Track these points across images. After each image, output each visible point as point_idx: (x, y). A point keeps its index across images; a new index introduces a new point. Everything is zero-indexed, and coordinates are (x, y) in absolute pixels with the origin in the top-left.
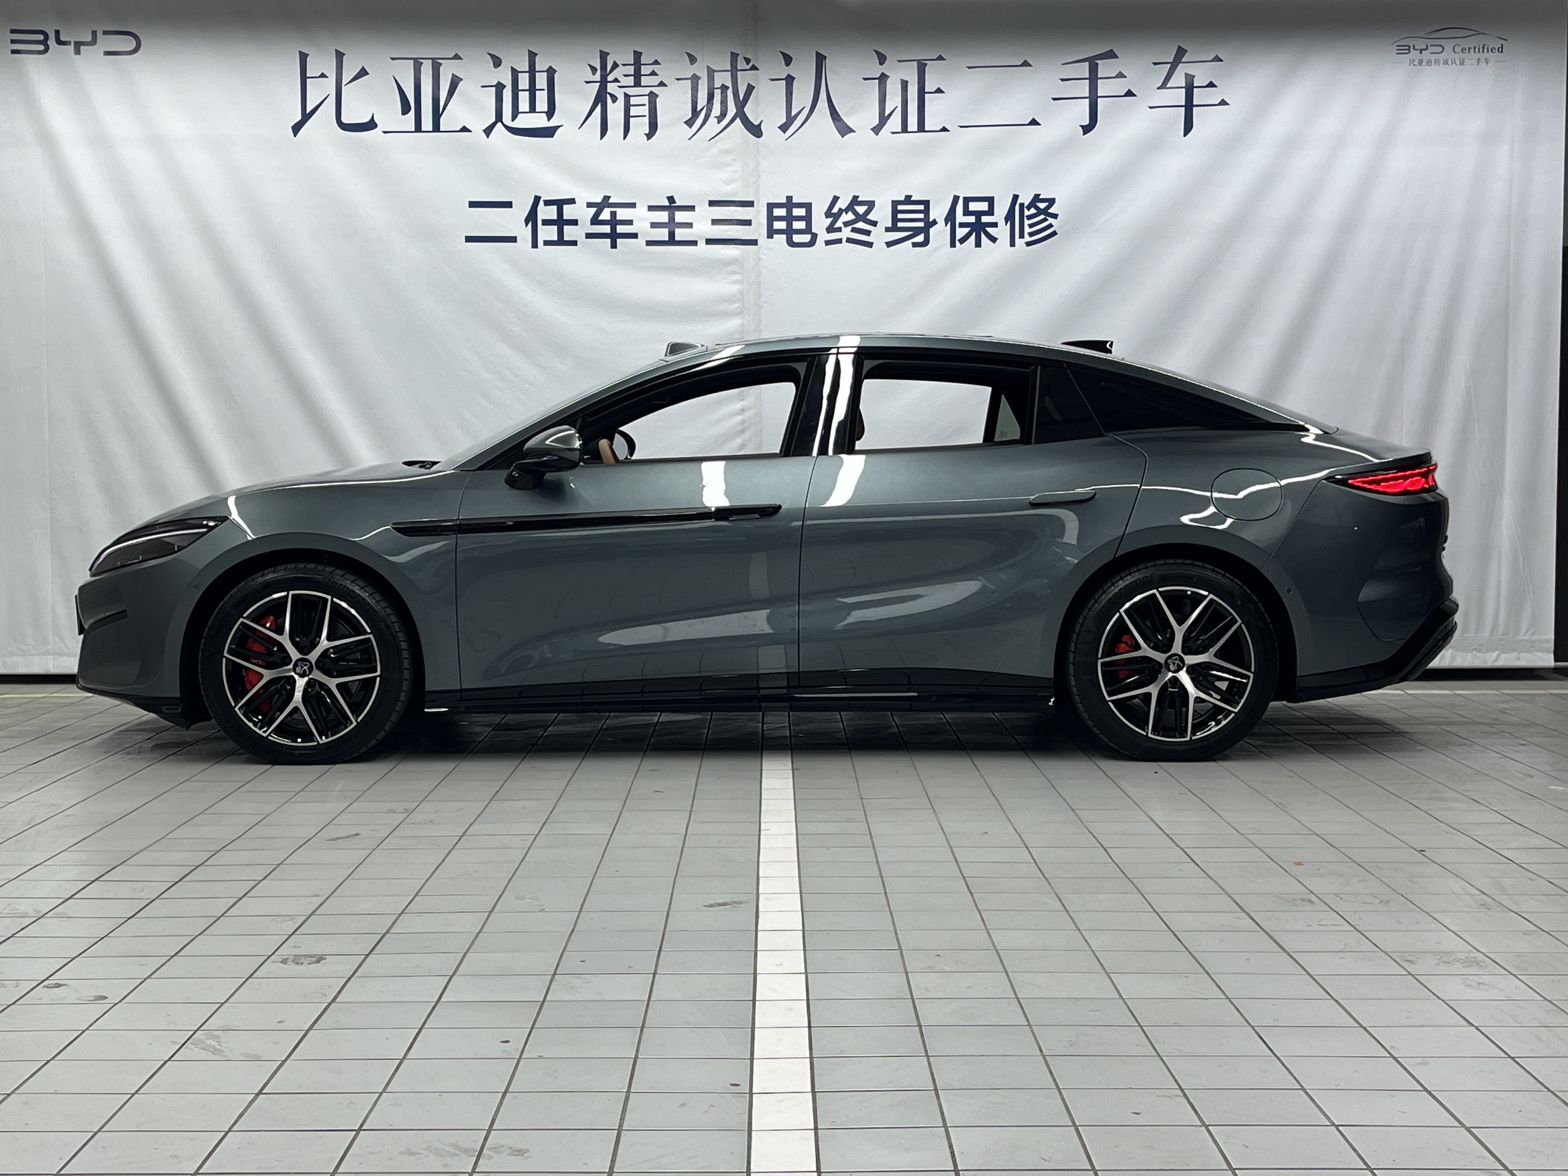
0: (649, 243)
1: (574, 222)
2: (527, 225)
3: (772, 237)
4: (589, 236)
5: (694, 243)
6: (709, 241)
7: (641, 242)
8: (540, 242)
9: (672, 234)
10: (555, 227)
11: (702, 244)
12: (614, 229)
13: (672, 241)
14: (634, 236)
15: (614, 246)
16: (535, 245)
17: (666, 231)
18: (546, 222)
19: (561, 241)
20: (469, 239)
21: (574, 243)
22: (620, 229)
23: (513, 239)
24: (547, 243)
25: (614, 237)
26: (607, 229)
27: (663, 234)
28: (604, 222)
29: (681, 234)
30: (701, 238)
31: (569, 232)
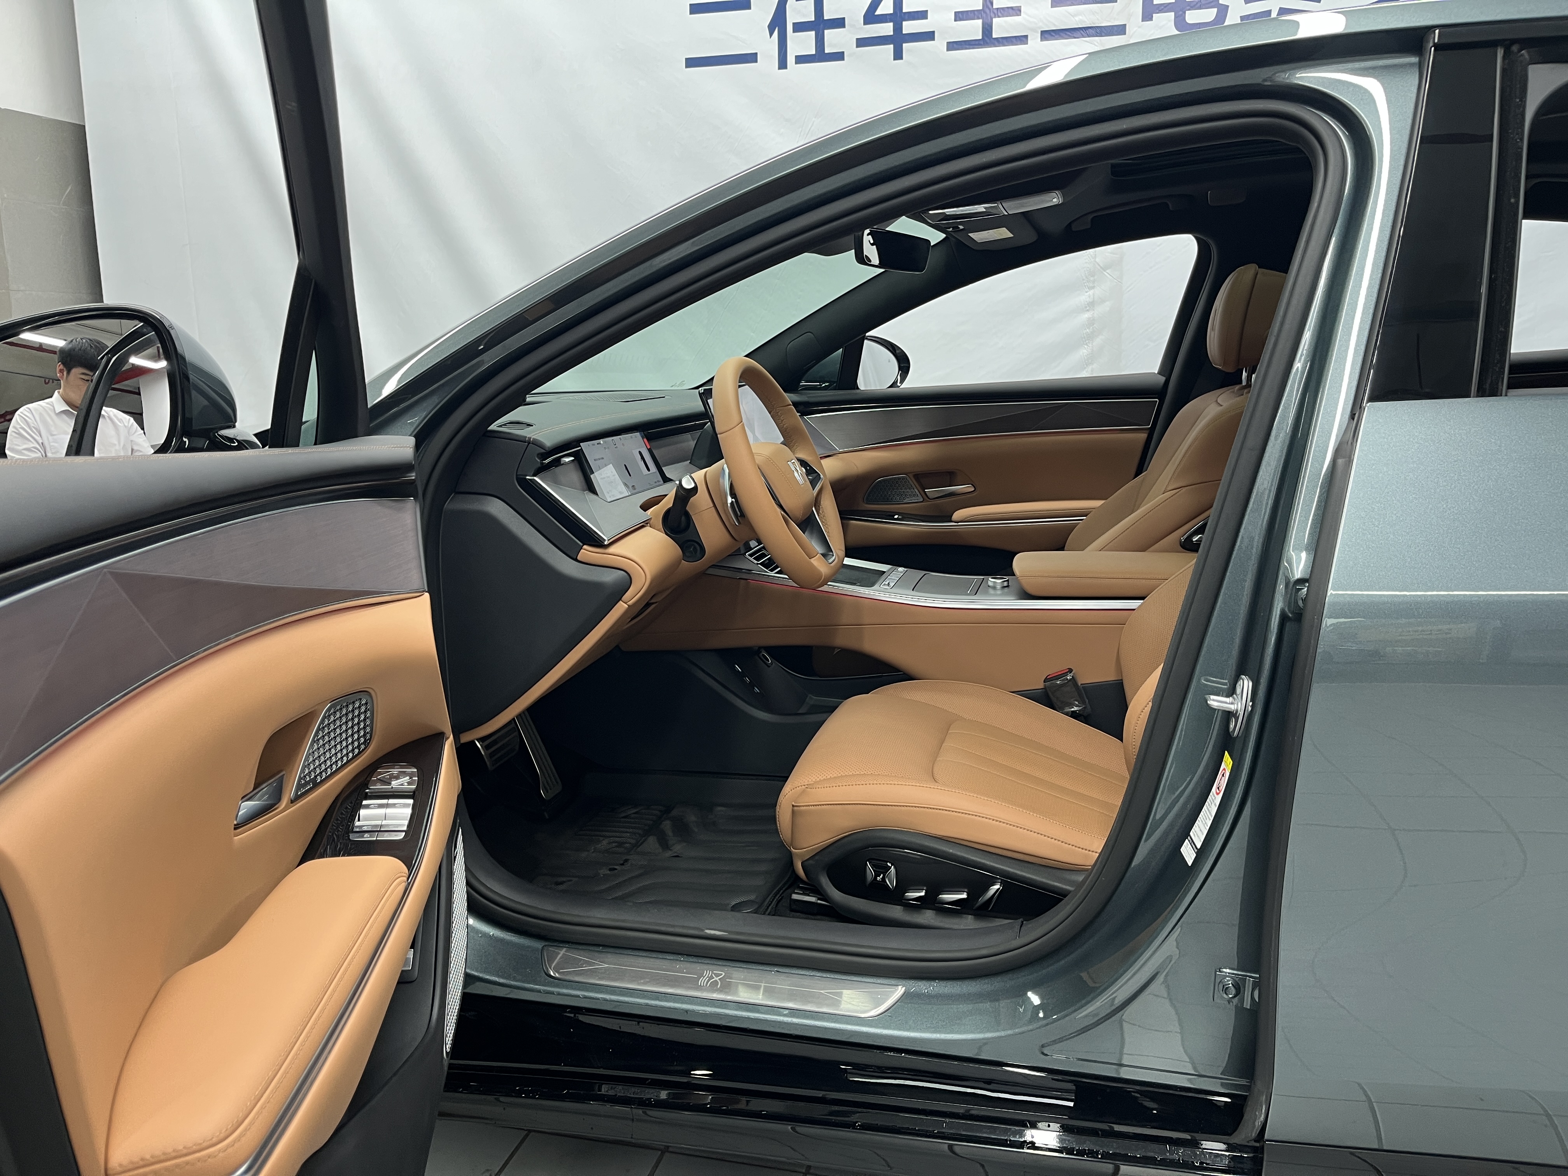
0: (953, 46)
1: (839, 23)
2: (771, 34)
3: (1151, 19)
4: (862, 42)
5: (1022, 39)
6: (1047, 35)
7: (939, 44)
8: (791, 59)
9: (987, 30)
10: (813, 34)
11: (1035, 41)
12: (898, 28)
13: (987, 39)
14: (929, 36)
15: (898, 55)
16: (783, 64)
17: (979, 22)
18: (799, 27)
19: (821, 55)
20: (691, 63)
21: (839, 56)
22: (909, 27)
23: (752, 58)
24: (800, 60)
25: (898, 40)
26: (887, 29)
27: (973, 29)
28: (883, 19)
29: (1001, 27)
30: (1033, 30)
31: (833, 39)
